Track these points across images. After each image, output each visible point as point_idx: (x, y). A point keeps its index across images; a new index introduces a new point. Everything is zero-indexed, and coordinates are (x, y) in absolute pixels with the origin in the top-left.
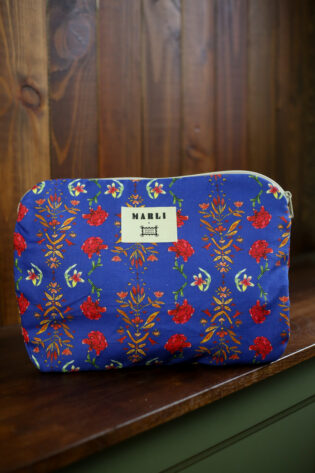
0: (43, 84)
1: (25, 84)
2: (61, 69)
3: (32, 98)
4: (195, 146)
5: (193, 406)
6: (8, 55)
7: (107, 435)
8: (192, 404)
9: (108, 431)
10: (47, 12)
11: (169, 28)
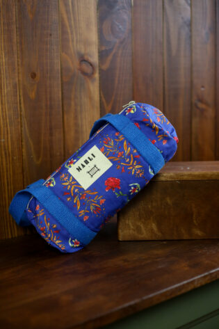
0: (95, 59)
1: (83, 60)
2: (107, 49)
3: (88, 69)
4: (201, 100)
5: (197, 285)
6: (71, 39)
7: (136, 304)
8: (196, 283)
9: (137, 301)
10: (97, 9)
11: (182, 18)
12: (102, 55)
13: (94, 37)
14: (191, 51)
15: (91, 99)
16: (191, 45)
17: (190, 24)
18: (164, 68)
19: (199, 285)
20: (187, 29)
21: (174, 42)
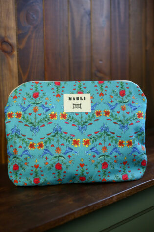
1: (4, 41)
2: (23, 32)
11: (84, 9)
12: (19, 38)
13: (12, 24)
14: (91, 33)
15: (11, 71)
16: (91, 29)
17: (90, 14)
18: (69, 47)
19: (79, 216)
20: (88, 17)
21: (77, 28)
